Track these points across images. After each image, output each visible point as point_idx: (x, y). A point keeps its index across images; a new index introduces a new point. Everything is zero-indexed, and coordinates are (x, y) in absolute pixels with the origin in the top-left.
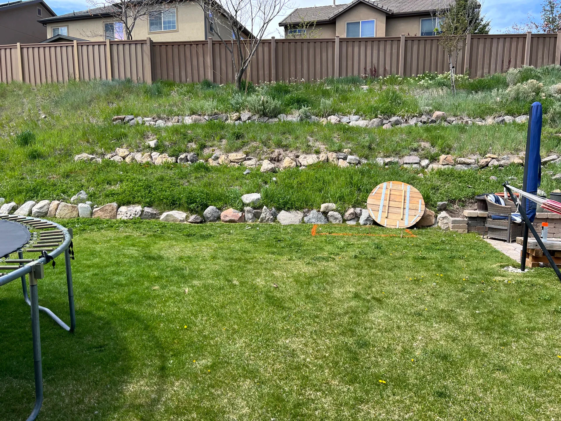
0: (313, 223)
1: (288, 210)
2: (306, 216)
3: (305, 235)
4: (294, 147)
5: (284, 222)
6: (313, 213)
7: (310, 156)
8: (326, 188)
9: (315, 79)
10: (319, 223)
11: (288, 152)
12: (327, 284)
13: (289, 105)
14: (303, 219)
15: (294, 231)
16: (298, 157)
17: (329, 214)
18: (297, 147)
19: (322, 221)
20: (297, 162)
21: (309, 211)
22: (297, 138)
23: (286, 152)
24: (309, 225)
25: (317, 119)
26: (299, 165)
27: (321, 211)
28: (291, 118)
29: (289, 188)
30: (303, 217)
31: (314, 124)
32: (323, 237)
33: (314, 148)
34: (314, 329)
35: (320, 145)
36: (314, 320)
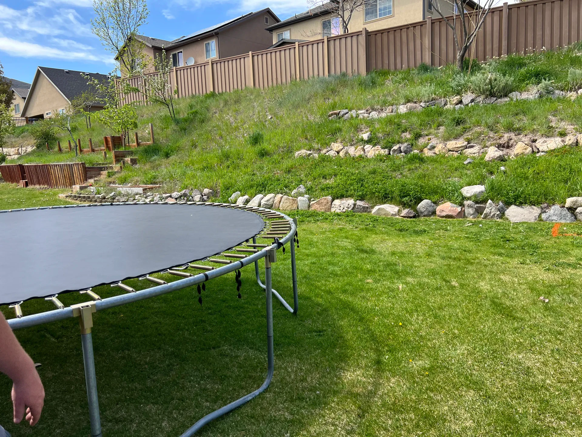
0: (553, 221)
1: (521, 204)
2: (545, 212)
3: (543, 236)
4: (529, 130)
5: (514, 219)
6: (555, 209)
7: (553, 139)
8: (574, 178)
9: (561, 45)
10: (563, 221)
11: (522, 136)
12: (575, 295)
13: (524, 80)
14: (540, 216)
15: (528, 230)
16: (534, 141)
17: (577, 211)
18: (534, 129)
19: (568, 218)
20: (534, 148)
21: (548, 207)
22: (534, 119)
23: (519, 136)
24: (549, 224)
25: (563, 94)
26: (537, 151)
27: (566, 206)
28: (527, 96)
29: (522, 179)
30: (540, 214)
31: (559, 100)
32: (568, 238)
33: (558, 130)
34: (557, 347)
35: (566, 126)
36: (556, 337)
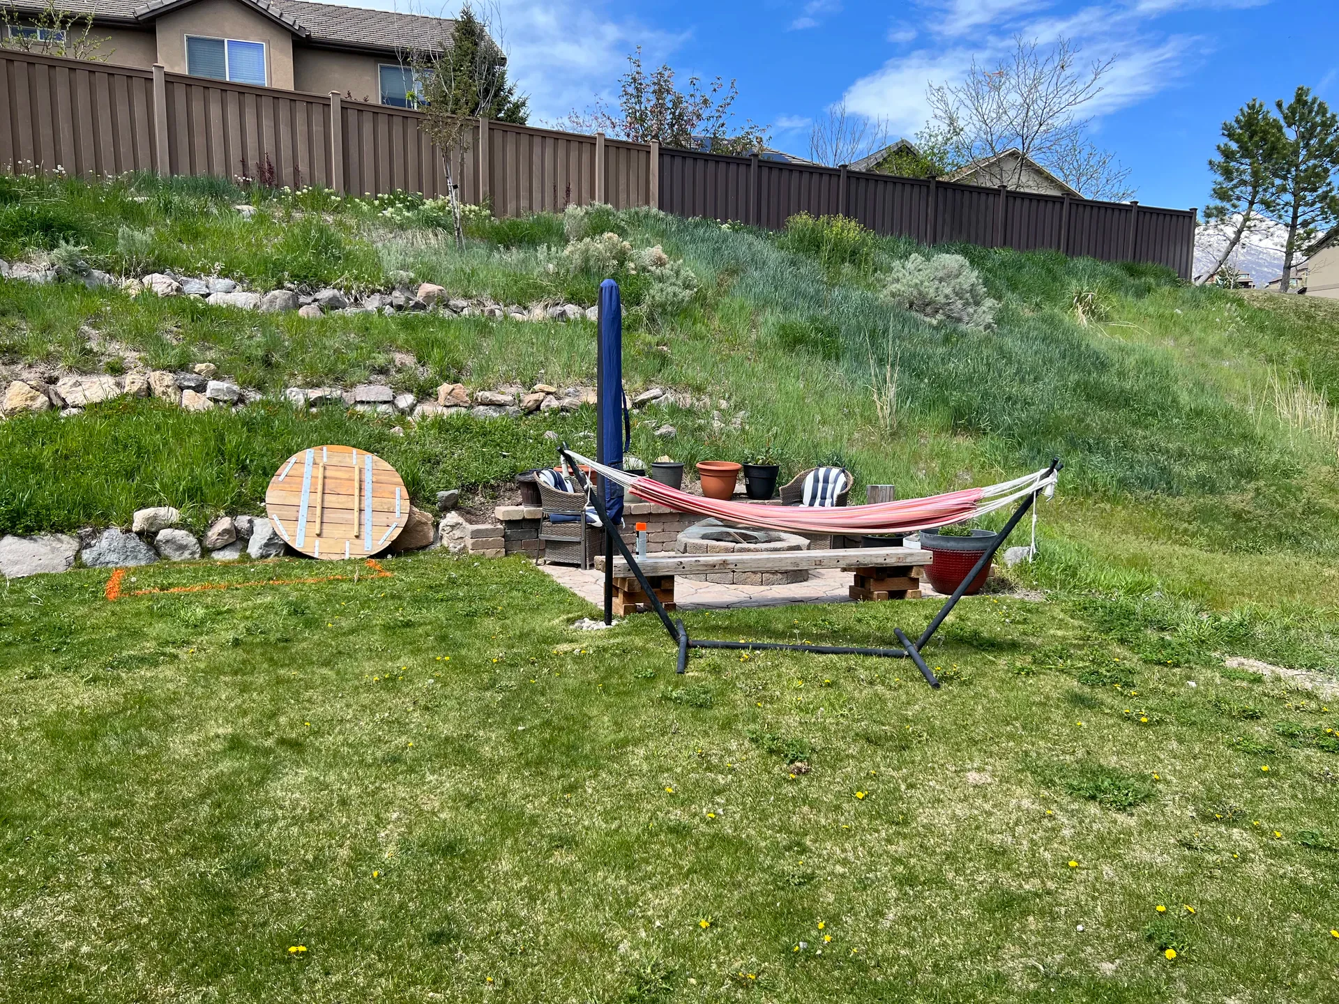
0: (110, 566)
1: (28, 533)
2: (89, 546)
3: (83, 602)
4: (38, 353)
5: (16, 569)
6: (111, 538)
7: (95, 379)
8: (146, 467)
9: (98, 170)
10: (131, 564)
11: (20, 366)
12: (150, 728)
13: (15, 234)
14: (78, 556)
15: (49, 593)
16: (53, 381)
17: (159, 537)
18: (49, 354)
19: (140, 556)
20: (53, 396)
21: (95, 533)
22: (47, 328)
23: (13, 367)
24: (100, 572)
25: (110, 281)
26: (60, 403)
27: (134, 529)
28: (25, 273)
29: (29, 471)
30: (78, 552)
31: (102, 291)
32: (142, 599)
33: (105, 359)
34: (107, 858)
35: (119, 350)
36: (105, 835)
